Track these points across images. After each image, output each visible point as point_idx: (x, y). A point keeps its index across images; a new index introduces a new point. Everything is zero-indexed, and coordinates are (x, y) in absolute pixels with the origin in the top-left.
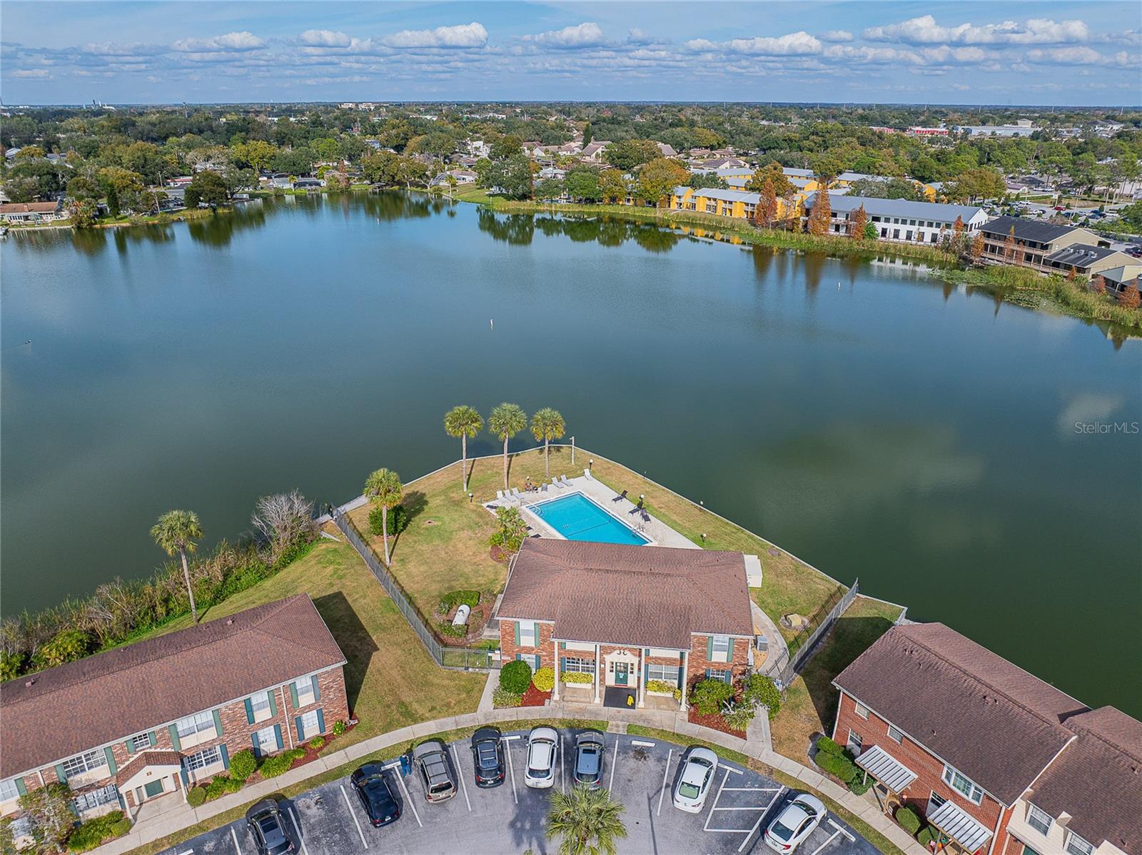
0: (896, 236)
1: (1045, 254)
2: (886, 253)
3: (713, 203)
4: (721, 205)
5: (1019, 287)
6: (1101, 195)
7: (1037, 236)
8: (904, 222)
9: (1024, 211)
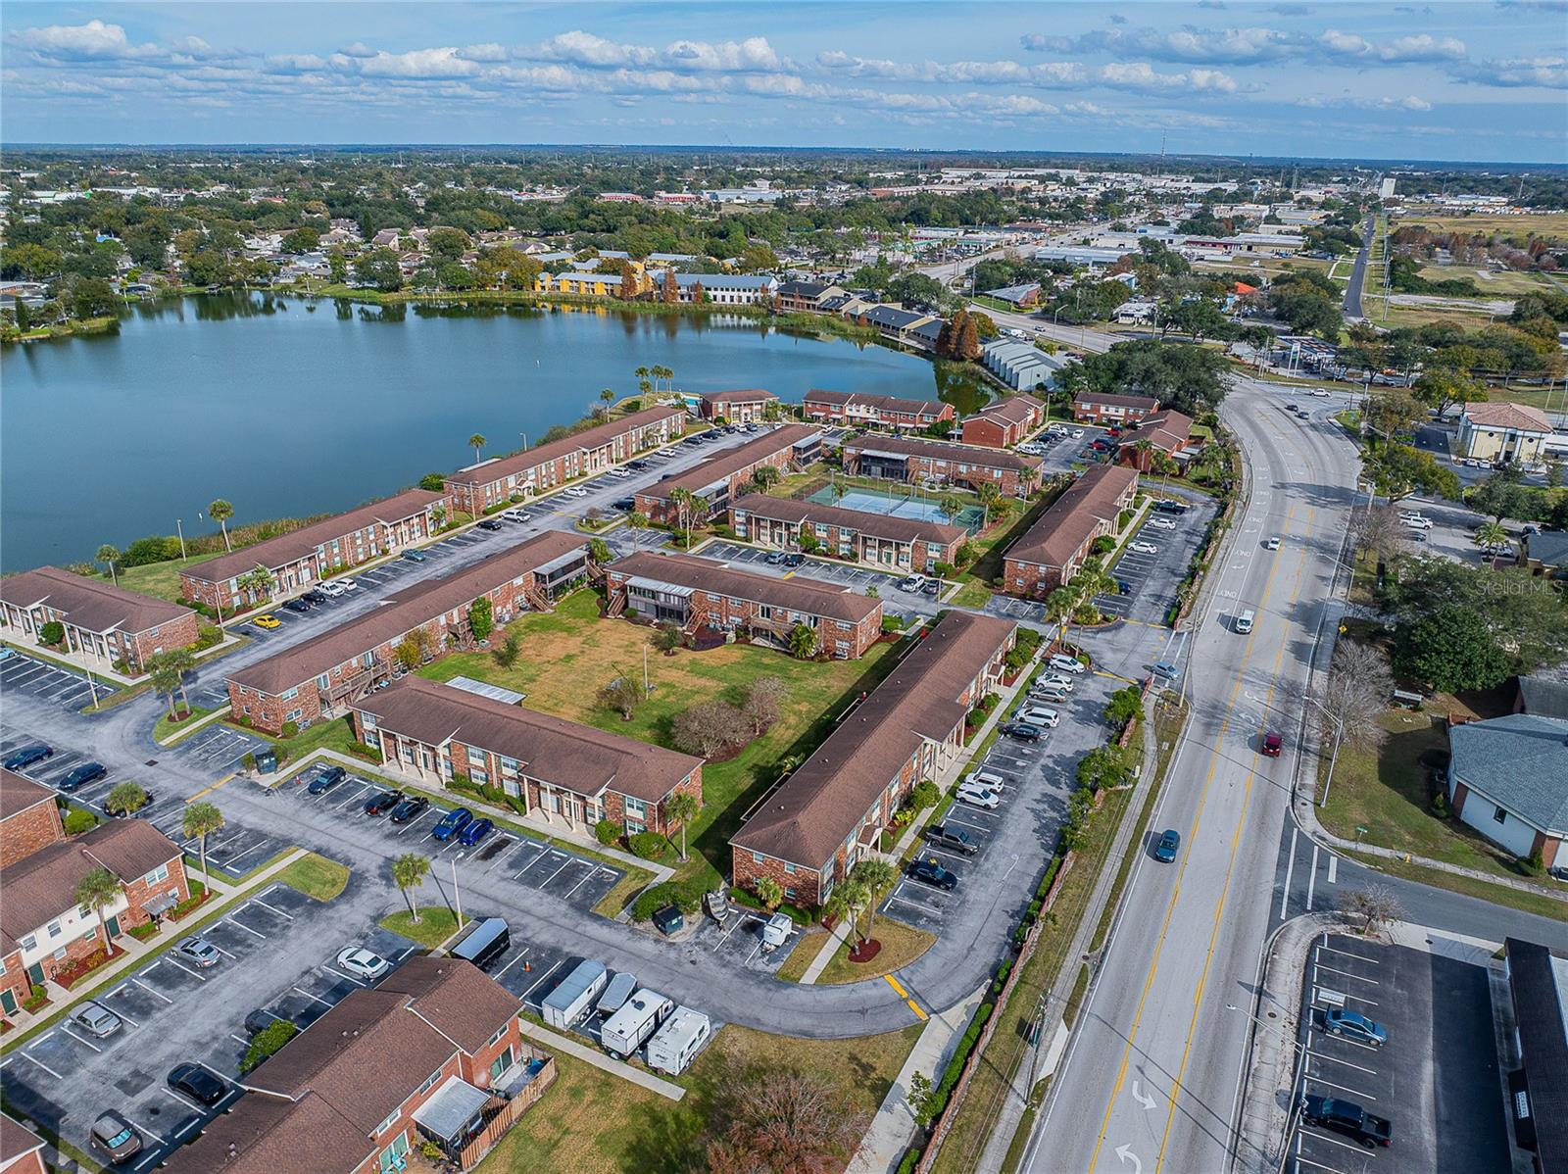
0: (723, 300)
1: (817, 303)
2: (722, 311)
3: (575, 284)
4: (583, 286)
5: (807, 323)
6: (841, 261)
7: (811, 291)
8: (727, 290)
9: (795, 277)
